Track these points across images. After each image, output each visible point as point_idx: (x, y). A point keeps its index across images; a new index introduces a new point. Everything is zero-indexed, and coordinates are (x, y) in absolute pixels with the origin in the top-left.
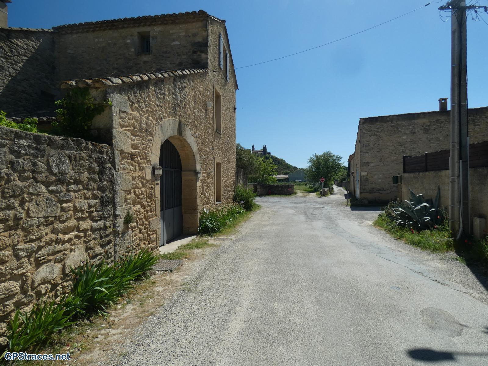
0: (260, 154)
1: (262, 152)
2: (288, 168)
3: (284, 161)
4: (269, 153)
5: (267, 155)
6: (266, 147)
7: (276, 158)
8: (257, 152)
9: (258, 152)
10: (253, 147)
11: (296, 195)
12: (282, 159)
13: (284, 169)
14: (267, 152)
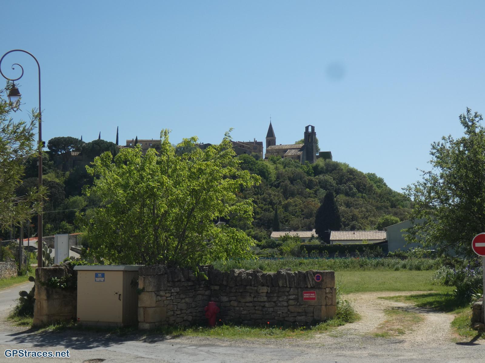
0: (293, 157)
1: (301, 149)
2: (393, 206)
3: (381, 181)
4: (327, 155)
5: (320, 162)
6: (313, 133)
7: (352, 172)
8: (283, 151)
9: (285, 151)
10: (271, 134)
11: (348, 326)
12: (372, 177)
13: (378, 208)
14: (317, 149)
